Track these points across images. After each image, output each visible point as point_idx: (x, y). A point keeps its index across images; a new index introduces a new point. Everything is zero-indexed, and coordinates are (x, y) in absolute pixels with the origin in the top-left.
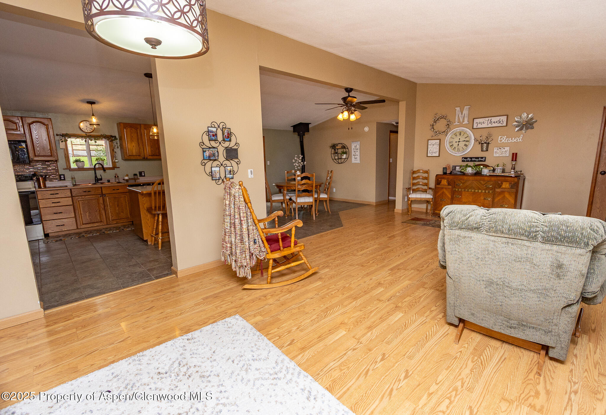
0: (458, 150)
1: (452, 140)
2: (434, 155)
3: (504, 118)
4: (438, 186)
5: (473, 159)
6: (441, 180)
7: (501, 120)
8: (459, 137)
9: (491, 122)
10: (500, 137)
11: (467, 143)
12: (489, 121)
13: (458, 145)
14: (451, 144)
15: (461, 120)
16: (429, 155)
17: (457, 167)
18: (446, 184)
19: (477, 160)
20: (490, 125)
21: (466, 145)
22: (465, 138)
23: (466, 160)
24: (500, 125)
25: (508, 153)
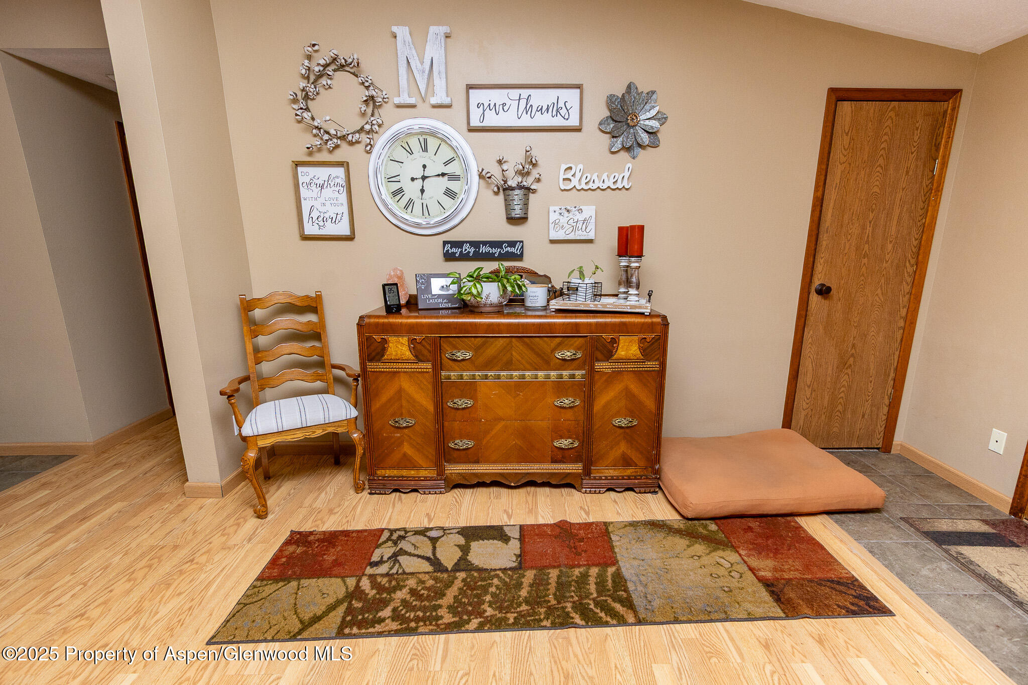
0: (425, 209)
1: (394, 169)
2: (331, 229)
3: (571, 97)
4: (371, 366)
5: (484, 249)
6: (385, 341)
7: (561, 104)
8: (420, 158)
9: (528, 109)
10: (564, 167)
11: (454, 186)
12: (523, 102)
13: (422, 191)
14: (395, 186)
15: (422, 87)
16: (308, 230)
17: (433, 280)
18: (408, 354)
19: (496, 251)
20: (526, 121)
21: (450, 193)
22: (446, 164)
23: (457, 251)
24: (558, 122)
25: (592, 226)
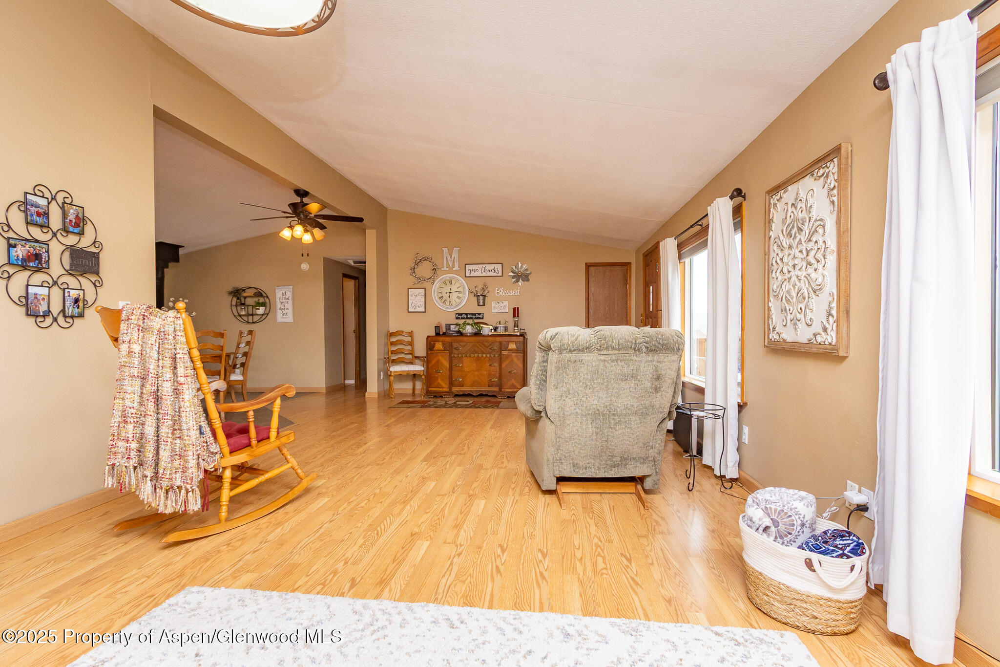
0: (450, 303)
1: (441, 290)
2: (418, 310)
3: (499, 267)
4: (430, 352)
5: (469, 316)
6: (434, 344)
7: (496, 269)
8: (449, 286)
9: (485, 271)
10: (497, 289)
11: (460, 295)
12: (483, 269)
13: (449, 297)
14: (440, 296)
15: (451, 265)
16: (411, 310)
17: (451, 326)
18: (442, 348)
19: (474, 317)
20: (484, 274)
21: (458, 297)
22: (458, 288)
23: (460, 317)
24: (495, 274)
25: (507, 308)
